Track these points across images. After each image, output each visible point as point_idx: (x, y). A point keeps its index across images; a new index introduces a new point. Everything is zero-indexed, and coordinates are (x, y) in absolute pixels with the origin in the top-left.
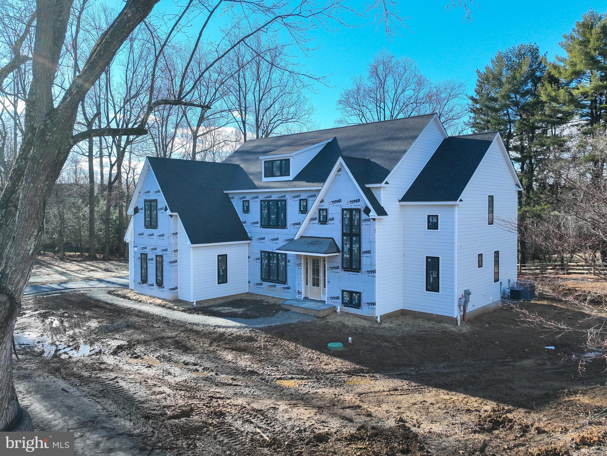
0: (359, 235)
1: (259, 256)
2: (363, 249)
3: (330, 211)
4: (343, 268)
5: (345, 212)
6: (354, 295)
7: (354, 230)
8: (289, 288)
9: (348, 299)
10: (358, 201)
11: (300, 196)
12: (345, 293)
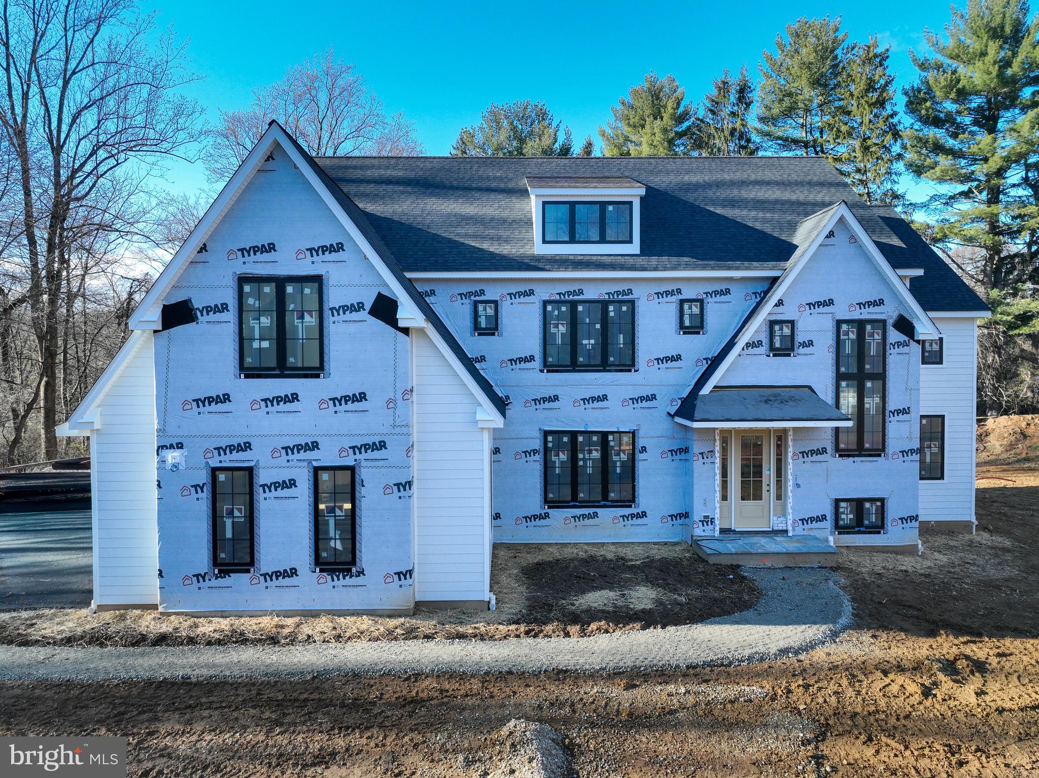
0: (881, 377)
1: (537, 444)
2: (891, 406)
3: (800, 326)
4: (837, 449)
5: (844, 327)
6: (867, 505)
7: (867, 367)
8: (644, 514)
9: (851, 516)
10: (881, 302)
11: (679, 291)
12: (843, 504)
